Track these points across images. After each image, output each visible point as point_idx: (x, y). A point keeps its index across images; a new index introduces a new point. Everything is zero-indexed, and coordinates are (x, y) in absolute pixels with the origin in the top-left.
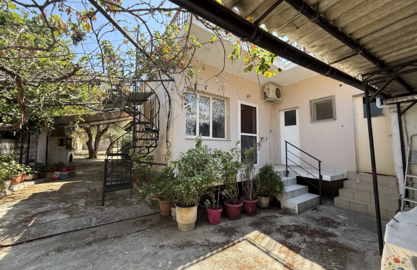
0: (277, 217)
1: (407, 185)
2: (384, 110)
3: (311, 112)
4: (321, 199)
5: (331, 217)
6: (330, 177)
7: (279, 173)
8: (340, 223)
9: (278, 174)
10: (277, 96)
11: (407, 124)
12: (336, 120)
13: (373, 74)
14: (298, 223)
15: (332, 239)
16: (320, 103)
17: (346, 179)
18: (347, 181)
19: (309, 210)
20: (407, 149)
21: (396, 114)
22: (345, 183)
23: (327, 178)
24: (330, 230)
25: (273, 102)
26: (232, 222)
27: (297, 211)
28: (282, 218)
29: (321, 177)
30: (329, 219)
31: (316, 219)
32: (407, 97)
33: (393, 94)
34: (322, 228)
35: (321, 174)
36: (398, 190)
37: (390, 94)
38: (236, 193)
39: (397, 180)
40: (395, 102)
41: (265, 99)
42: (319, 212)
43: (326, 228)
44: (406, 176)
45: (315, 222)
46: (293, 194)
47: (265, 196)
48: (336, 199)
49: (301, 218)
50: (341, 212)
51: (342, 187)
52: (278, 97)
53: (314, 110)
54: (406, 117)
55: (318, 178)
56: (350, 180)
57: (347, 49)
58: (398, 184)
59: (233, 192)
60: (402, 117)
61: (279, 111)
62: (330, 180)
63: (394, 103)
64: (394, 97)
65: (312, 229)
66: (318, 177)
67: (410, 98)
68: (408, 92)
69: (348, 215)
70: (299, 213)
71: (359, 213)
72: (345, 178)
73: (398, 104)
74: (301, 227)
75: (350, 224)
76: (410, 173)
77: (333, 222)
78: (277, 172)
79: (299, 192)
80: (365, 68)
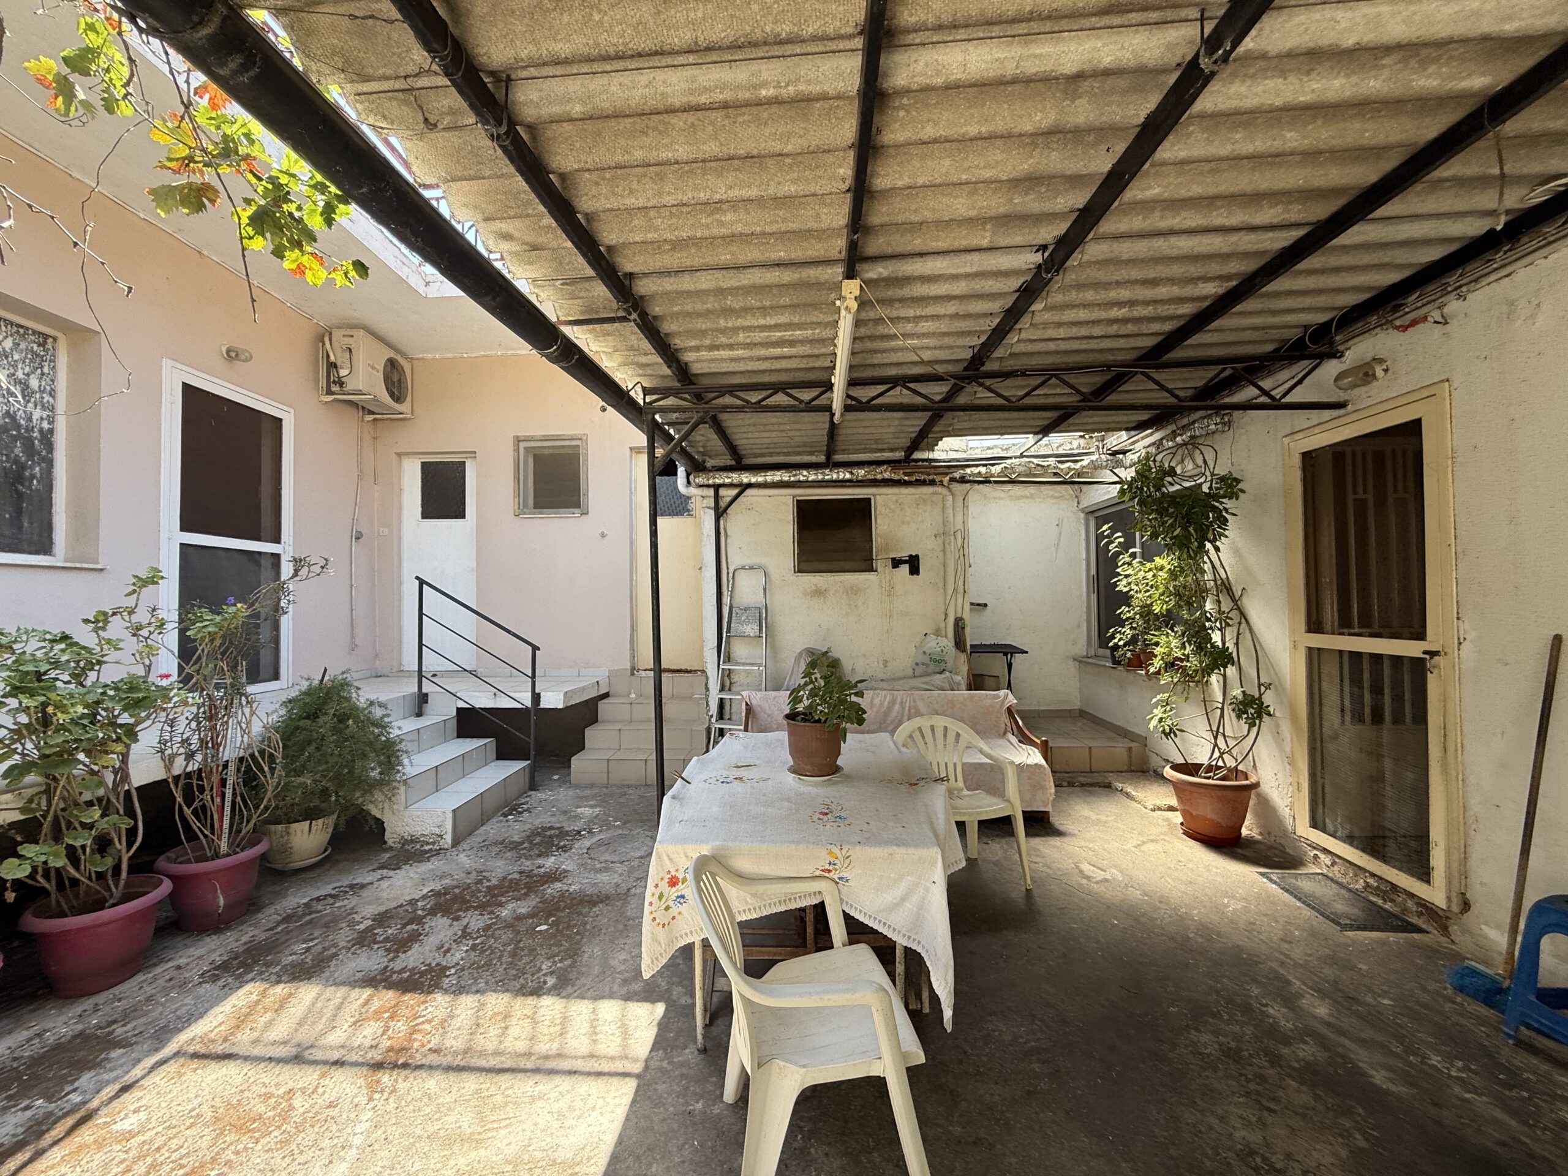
0: (363, 886)
1: (722, 689)
2: (693, 500)
3: (517, 479)
4: (533, 770)
5: (556, 821)
6: (561, 696)
7: (381, 705)
8: (579, 833)
9: (378, 712)
10: (392, 395)
11: (729, 540)
12: (587, 513)
13: (665, 392)
14: (447, 882)
15: (552, 890)
16: (546, 452)
17: (606, 695)
18: (605, 701)
19: (495, 820)
20: (726, 600)
21: (712, 512)
22: (602, 706)
23: (553, 700)
24: (549, 863)
25: (371, 413)
26: (88, 1004)
27: (449, 838)
28: (384, 884)
29: (536, 698)
30: (551, 828)
31: (511, 843)
32: (730, 474)
33: (710, 463)
34: (527, 865)
35: (537, 691)
36: (707, 705)
37: (704, 462)
38: (120, 845)
39: (707, 679)
40: (711, 482)
41: (329, 392)
42: (526, 815)
43: (540, 861)
44: (721, 667)
45: (509, 854)
46: (438, 777)
47: (310, 815)
48: (575, 761)
49: (463, 858)
50: (587, 798)
51: (594, 720)
52: (398, 398)
53: (526, 470)
54: (728, 524)
55: (529, 704)
56: (616, 696)
57: (600, 291)
58: (707, 689)
59: (103, 844)
60: (722, 522)
61: (400, 455)
62: (561, 706)
63: (708, 486)
64: (710, 471)
65: (494, 882)
66: (527, 700)
67: (735, 477)
68: (733, 463)
69: (603, 802)
70: (456, 842)
71: (629, 786)
72: (603, 691)
73: (717, 487)
74: (457, 891)
75: (606, 825)
76: (728, 659)
77: (562, 833)
78: (372, 703)
79: (463, 766)
80: (649, 372)
